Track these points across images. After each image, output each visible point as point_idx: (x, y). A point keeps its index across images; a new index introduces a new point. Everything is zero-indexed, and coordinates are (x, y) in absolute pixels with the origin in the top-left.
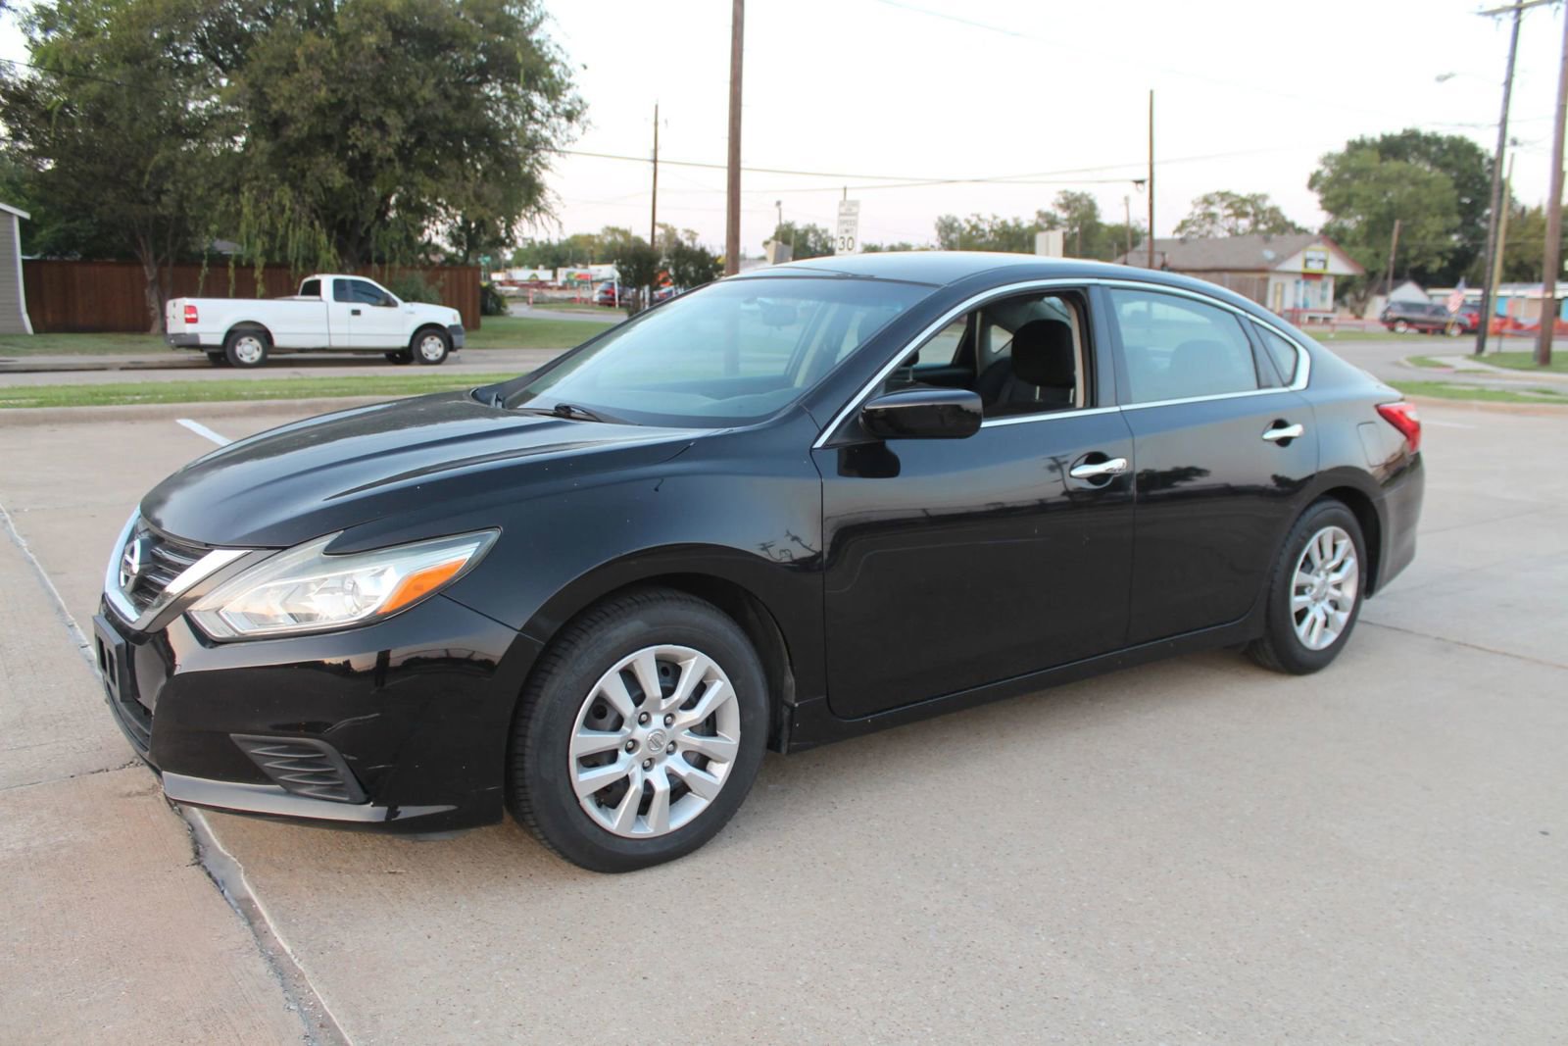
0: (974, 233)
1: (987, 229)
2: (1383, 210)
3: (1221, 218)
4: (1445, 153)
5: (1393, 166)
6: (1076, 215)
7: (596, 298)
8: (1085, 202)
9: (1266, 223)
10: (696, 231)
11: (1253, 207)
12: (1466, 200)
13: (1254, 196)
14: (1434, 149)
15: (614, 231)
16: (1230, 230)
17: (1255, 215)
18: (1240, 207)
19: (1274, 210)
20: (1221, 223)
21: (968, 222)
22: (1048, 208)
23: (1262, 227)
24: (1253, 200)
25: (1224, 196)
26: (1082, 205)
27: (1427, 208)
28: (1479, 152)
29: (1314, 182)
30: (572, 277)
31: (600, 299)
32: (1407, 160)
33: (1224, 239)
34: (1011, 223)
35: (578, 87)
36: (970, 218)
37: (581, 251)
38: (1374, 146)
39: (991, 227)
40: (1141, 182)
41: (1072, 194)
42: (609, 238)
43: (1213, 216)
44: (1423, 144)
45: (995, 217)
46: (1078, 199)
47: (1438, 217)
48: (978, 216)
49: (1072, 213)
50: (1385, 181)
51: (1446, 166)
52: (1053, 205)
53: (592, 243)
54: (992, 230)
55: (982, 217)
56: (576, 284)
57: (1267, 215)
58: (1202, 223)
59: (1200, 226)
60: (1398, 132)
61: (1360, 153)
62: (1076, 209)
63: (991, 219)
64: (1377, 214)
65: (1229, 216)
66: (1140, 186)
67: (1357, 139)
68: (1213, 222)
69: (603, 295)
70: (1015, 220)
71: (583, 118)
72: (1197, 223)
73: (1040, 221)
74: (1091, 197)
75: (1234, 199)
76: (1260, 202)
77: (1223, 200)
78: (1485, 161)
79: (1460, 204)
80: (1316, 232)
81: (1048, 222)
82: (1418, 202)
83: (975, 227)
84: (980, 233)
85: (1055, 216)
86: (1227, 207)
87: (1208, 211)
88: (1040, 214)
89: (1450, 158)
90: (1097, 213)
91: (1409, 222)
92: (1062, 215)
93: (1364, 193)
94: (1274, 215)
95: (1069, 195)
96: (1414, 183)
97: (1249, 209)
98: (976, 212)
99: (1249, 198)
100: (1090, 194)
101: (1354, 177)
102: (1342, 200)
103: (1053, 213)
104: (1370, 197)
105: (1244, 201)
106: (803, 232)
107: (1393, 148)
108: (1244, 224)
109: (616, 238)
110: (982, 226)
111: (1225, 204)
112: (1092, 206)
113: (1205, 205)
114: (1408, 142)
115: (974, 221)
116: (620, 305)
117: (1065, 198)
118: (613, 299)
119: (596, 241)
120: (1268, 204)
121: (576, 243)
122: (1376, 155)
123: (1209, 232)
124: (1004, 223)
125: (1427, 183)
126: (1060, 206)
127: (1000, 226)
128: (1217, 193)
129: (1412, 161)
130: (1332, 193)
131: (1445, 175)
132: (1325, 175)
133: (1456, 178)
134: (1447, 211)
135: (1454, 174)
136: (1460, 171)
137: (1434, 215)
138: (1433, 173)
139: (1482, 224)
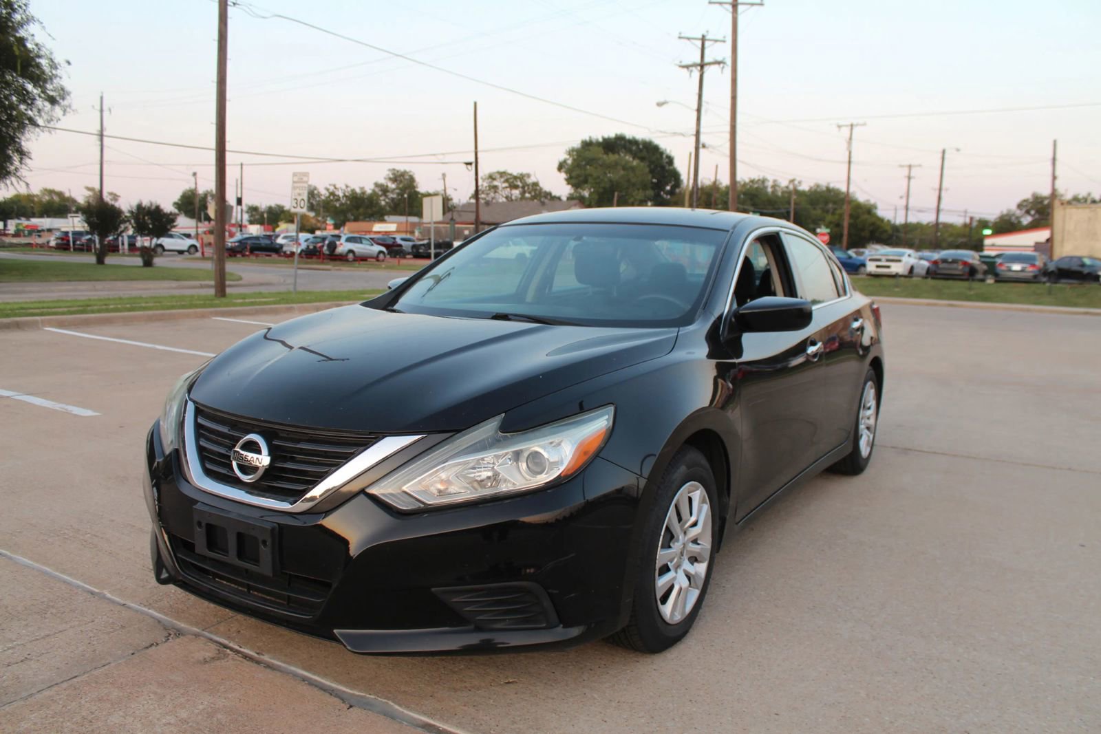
0: (332, 198)
1: (341, 195)
2: (608, 186)
3: (500, 188)
4: (641, 151)
5: (612, 157)
6: (401, 186)
7: (53, 244)
8: (407, 177)
9: (529, 193)
10: (118, 194)
11: (521, 182)
12: (655, 180)
13: (521, 174)
14: (634, 148)
15: (51, 192)
16: (507, 197)
17: (523, 187)
18: (513, 182)
19: (536, 184)
20: (500, 193)
21: (327, 190)
22: (382, 181)
23: (527, 195)
24: (521, 177)
25: (502, 174)
26: (405, 179)
27: (634, 185)
28: (661, 150)
29: (561, 167)
30: (21, 227)
31: (57, 244)
32: (619, 154)
33: (503, 202)
34: (358, 191)
35: (61, 78)
36: (328, 187)
37: (24, 207)
38: (598, 144)
39: (344, 193)
40: (470, 164)
41: (398, 171)
42: (47, 198)
43: (495, 187)
44: (628, 144)
45: (347, 187)
46: (403, 174)
47: (641, 191)
48: (334, 186)
49: (398, 184)
50: (607, 167)
51: (642, 159)
52: (385, 178)
53: (33, 201)
54: (345, 196)
55: (337, 186)
56: (26, 232)
57: (531, 187)
58: (489, 192)
59: (488, 194)
60: (612, 135)
61: (591, 148)
62: (401, 182)
63: (344, 187)
64: (604, 188)
65: (506, 187)
66: (469, 167)
67: (588, 139)
68: (495, 192)
69: (59, 241)
70: (362, 188)
71: (63, 103)
72: (485, 192)
73: (377, 190)
74: (411, 174)
75: (509, 177)
76: (525, 178)
77: (501, 177)
78: (664, 156)
79: (652, 183)
80: (564, 199)
81: (381, 190)
82: (629, 181)
83: (332, 194)
84: (336, 197)
85: (387, 186)
86: (504, 182)
87: (492, 184)
88: (376, 185)
89: (644, 154)
90: (415, 184)
91: (624, 194)
92: (392, 186)
93: (595, 175)
94: (535, 187)
95: (396, 172)
96: (624, 168)
97: (519, 183)
98: (333, 183)
99: (519, 176)
100: (410, 171)
101: (587, 164)
102: (581, 179)
103: (385, 184)
104: (598, 177)
105: (515, 178)
106: (203, 196)
107: (615, 145)
108: (516, 193)
109: (52, 198)
110: (337, 193)
111: (502, 180)
112: (412, 180)
113: (490, 180)
114: (618, 142)
115: (332, 189)
116: (75, 249)
117: (394, 174)
118: (69, 245)
119: (36, 199)
120: (530, 181)
121: (19, 201)
122: (601, 149)
123: (493, 198)
124: (353, 191)
125: (633, 169)
126: (390, 179)
127: (350, 193)
128: (498, 172)
129: (622, 155)
130: (574, 174)
131: (642, 164)
132: (570, 162)
133: (649, 166)
134: (644, 187)
135: (647, 163)
136: (651, 162)
137: (638, 189)
138: (635, 163)
139: (665, 196)
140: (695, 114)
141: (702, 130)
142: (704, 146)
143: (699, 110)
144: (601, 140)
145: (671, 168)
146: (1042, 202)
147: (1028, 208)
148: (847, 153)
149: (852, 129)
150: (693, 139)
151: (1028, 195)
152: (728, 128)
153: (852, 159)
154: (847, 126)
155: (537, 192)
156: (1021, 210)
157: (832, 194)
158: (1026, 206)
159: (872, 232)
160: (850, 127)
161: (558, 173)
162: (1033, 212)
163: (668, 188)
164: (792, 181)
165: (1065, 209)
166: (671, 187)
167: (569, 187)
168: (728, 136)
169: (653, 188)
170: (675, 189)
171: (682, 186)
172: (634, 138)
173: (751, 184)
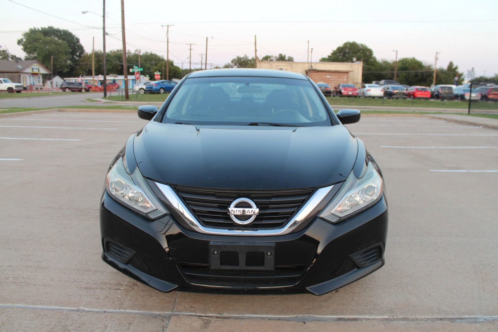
4: (62, 35)
5: (48, 39)
12: (71, 50)
14: (59, 34)
19: (5, 51)
27: (61, 52)
28: (73, 35)
29: (19, 43)
32: (51, 37)
38: (39, 31)
44: (55, 32)
47: (65, 56)
50: (46, 43)
51: (64, 39)
60: (46, 27)
61: (36, 33)
64: (45, 54)
67: (33, 28)
78: (75, 38)
80: (23, 59)
82: (58, 50)
89: (64, 37)
91: (56, 57)
93: (39, 47)
94: (4, 53)
96: (55, 44)
101: (34, 41)
102: (33, 49)
104: (41, 48)
107: (49, 32)
122: (41, 34)
125: (60, 44)
129: (53, 37)
130: (28, 46)
131: (64, 42)
132: (24, 40)
133: (68, 43)
134: (66, 53)
135: (67, 42)
136: (68, 41)
137: (63, 55)
138: (60, 41)
139: (76, 58)
140: (102, 18)
141: (106, 26)
142: (107, 34)
143: (104, 17)
144: (40, 29)
145: (79, 44)
146: (241, 60)
147: (236, 62)
148: (167, 38)
149: (168, 27)
150: (102, 30)
151: (235, 57)
152: (121, 26)
153: (169, 41)
154: (166, 26)
155: (6, 56)
156: (233, 63)
157: (153, 56)
158: (235, 61)
159: (174, 74)
160: (167, 27)
161: (18, 46)
162: (237, 64)
163: (78, 54)
164: (136, 51)
165: (260, 63)
166: (79, 54)
167: (25, 53)
168: (121, 30)
169: (70, 54)
170: (81, 55)
171: (85, 53)
172: (58, 29)
173: (117, 52)
